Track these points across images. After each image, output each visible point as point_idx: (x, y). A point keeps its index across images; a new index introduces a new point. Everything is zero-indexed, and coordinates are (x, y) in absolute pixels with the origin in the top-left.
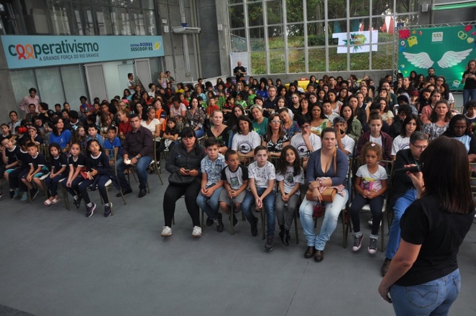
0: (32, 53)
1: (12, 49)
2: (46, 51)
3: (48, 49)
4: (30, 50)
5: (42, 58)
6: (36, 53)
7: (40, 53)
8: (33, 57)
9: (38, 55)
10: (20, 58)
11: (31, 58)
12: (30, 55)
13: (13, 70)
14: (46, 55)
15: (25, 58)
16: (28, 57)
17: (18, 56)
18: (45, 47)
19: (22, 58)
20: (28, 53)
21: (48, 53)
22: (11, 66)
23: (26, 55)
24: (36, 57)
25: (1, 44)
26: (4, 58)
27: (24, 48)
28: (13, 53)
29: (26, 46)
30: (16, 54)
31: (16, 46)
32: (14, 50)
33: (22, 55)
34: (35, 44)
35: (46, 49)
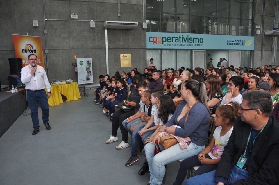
0: (161, 41)
1: (151, 38)
2: (169, 41)
3: (170, 39)
4: (160, 40)
5: (166, 44)
6: (163, 41)
8: (161, 44)
9: (164, 43)
10: (154, 43)
11: (160, 43)
12: (160, 42)
13: (149, 49)
14: (168, 43)
15: (157, 44)
17: (153, 42)
18: (169, 39)
19: (155, 43)
21: (170, 42)
22: (148, 47)
23: (157, 42)
24: (163, 44)
25: (145, 36)
26: (145, 43)
27: (157, 38)
28: (151, 40)
29: (158, 38)
30: (152, 41)
31: (153, 37)
32: (151, 39)
33: (155, 42)
34: (163, 37)
35: (169, 40)
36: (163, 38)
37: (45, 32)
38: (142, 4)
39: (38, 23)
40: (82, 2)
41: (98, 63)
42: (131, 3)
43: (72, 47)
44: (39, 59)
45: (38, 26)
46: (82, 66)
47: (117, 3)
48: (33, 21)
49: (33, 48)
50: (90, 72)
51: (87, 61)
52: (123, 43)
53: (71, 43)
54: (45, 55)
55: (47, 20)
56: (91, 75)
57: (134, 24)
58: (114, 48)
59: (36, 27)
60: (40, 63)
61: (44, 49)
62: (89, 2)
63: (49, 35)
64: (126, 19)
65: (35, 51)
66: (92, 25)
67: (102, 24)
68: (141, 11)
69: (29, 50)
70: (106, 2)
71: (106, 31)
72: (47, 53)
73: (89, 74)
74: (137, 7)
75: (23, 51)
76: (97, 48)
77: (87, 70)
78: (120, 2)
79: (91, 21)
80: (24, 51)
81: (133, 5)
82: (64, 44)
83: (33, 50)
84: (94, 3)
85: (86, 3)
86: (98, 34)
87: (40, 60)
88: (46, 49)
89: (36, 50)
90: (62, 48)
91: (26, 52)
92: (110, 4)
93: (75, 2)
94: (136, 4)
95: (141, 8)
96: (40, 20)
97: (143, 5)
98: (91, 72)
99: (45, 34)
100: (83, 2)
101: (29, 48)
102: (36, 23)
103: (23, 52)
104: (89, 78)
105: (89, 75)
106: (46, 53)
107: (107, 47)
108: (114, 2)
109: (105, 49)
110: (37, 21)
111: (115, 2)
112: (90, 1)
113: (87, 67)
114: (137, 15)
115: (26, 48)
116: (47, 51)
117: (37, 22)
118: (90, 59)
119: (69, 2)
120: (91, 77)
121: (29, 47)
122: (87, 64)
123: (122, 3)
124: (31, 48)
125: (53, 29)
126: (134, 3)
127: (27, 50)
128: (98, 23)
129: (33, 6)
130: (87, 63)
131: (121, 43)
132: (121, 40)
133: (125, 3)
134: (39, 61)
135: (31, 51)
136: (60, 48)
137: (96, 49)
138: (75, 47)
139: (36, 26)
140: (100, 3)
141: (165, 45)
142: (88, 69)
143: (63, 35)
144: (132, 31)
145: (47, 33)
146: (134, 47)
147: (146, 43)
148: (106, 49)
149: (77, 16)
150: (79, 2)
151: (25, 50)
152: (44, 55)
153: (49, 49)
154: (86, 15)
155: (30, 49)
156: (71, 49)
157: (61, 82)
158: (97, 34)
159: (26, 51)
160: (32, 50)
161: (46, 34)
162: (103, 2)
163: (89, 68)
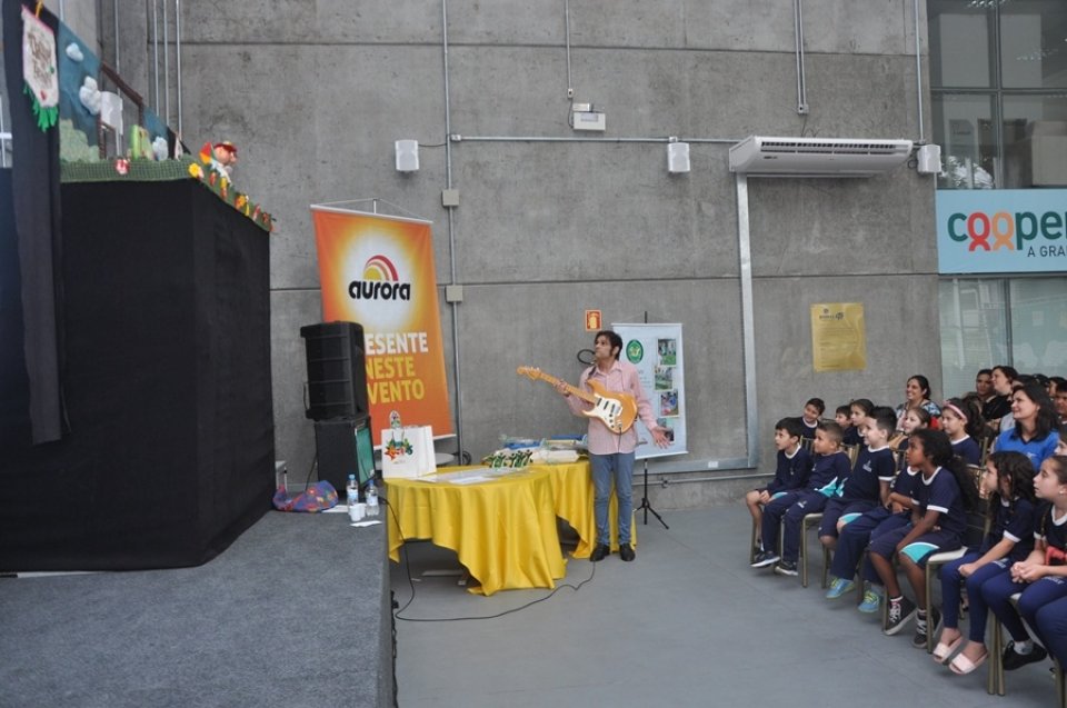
0: (1010, 233)
1: (958, 222)
2: (1051, 231)
3: (1059, 224)
4: (1004, 227)
5: (1037, 252)
6: (1020, 235)
7: (1032, 236)
8: (1011, 248)
9: (1024, 241)
10: (972, 248)
11: (1003, 248)
12: (1003, 240)
13: (948, 278)
14: (1048, 243)
15: (987, 248)
16: (997, 246)
17: (970, 240)
18: (1051, 220)
19: (980, 248)
20: (997, 235)
21: (1058, 235)
22: (945, 267)
23: (990, 240)
24: (1020, 247)
25: (930, 210)
26: (933, 247)
27: (990, 221)
28: (958, 233)
29: (996, 218)
30: (964, 238)
31: (968, 215)
32: (961, 227)
33: (980, 241)
34: (1022, 212)
35: (1052, 225)
36: (1019, 217)
37: (451, 198)
38: (911, 52)
39: (420, 157)
40: (623, 51)
41: (705, 349)
42: (857, 50)
43: (576, 269)
44: (423, 331)
45: (417, 167)
46: (640, 365)
47: (791, 50)
48: (397, 143)
49: (395, 278)
50: (671, 399)
51: (660, 341)
52: (823, 248)
53: (571, 252)
54: (447, 311)
55: (459, 138)
56: (675, 411)
57: (891, 146)
58: (781, 272)
59: (406, 176)
60: (426, 350)
61: (445, 280)
62: (654, 49)
63: (465, 212)
64: (837, 126)
65: (405, 292)
66: (674, 160)
67: (720, 155)
68: (907, 86)
69: (378, 285)
70: (737, 47)
71: (742, 190)
72: (458, 303)
73: (669, 409)
74: (886, 67)
75: (355, 290)
76: (700, 274)
77: (658, 386)
78: (804, 45)
79: (671, 138)
80: (359, 289)
81: (869, 59)
82: (538, 257)
83: (397, 286)
84: (680, 53)
85: (642, 55)
86: (704, 206)
87: (425, 335)
88: (451, 284)
89: (407, 287)
90: (527, 278)
91: (367, 296)
92: (760, 55)
93: (590, 51)
94: (880, 52)
95: (908, 70)
96: (427, 142)
97: (916, 56)
98: (676, 395)
99: (447, 208)
100: (628, 52)
101: (379, 277)
102: (408, 154)
103: (353, 296)
104: (669, 426)
105: (667, 413)
106: (451, 304)
107: (746, 267)
108: (775, 48)
109: (740, 278)
110: (416, 143)
111: (782, 48)
112: (662, 46)
113: (657, 371)
114: (886, 107)
115: (366, 276)
116: (455, 293)
117: (415, 153)
118: (674, 331)
119: (561, 50)
120: (679, 425)
121: (381, 272)
122: (660, 357)
123: (813, 48)
124: (387, 279)
125: (485, 182)
126: (874, 49)
127: (372, 284)
128: (703, 149)
129: (395, 75)
130: (660, 349)
131: (812, 250)
132: (816, 232)
133: (827, 50)
134: (422, 342)
135: (387, 291)
136: (518, 277)
137: (693, 282)
138: (592, 272)
139: (407, 168)
140: (707, 53)
141: (1031, 253)
142: (663, 381)
143: (532, 214)
144: (864, 189)
145: (456, 203)
146: (876, 270)
147: (935, 247)
148: (744, 280)
149: (602, 117)
150: (612, 50)
151: (365, 284)
152: (442, 313)
153: (467, 280)
154: (644, 111)
155: (383, 282)
156: (571, 282)
157: (554, 449)
158: (699, 205)
159: (368, 291)
160: (392, 284)
161: (455, 207)
162: (723, 46)
163: (668, 377)
